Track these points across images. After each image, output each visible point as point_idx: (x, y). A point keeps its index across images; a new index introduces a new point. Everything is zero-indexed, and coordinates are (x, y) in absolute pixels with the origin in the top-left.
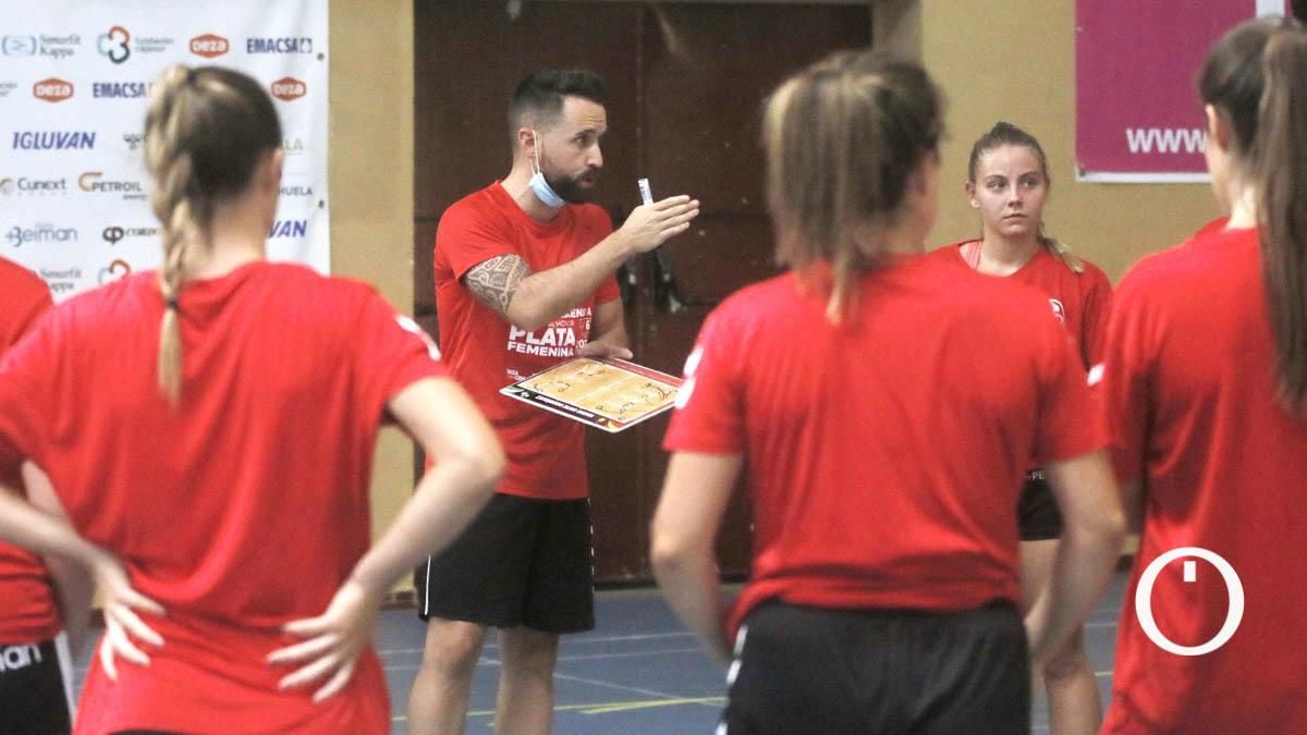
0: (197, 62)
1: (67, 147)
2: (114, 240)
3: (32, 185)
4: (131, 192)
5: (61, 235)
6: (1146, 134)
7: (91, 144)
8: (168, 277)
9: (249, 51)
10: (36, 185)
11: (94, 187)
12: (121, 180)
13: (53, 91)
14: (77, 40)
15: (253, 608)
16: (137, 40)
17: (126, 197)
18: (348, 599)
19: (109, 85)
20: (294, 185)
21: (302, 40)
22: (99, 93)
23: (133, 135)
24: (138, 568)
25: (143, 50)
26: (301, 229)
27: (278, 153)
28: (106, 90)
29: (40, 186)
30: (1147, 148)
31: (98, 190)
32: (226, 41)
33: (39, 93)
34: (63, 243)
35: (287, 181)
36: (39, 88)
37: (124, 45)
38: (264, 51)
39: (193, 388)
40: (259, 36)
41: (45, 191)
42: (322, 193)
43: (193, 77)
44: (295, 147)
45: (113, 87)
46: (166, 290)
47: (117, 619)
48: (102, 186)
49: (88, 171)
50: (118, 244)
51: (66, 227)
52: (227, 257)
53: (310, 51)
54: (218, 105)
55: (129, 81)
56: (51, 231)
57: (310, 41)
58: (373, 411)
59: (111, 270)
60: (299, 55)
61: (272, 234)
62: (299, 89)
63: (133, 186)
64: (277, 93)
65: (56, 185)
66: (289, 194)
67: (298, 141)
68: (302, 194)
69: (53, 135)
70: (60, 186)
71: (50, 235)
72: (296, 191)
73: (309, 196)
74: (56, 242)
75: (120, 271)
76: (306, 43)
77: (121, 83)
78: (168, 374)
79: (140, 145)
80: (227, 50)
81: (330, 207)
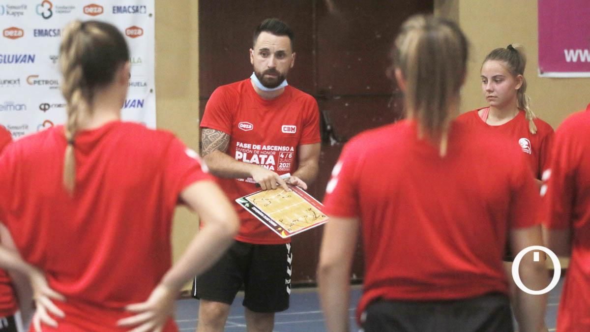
0: (87, 18)
1: (21, 62)
2: (45, 110)
3: (3, 82)
4: (54, 85)
5: (18, 107)
6: (575, 52)
7: (33, 61)
8: (70, 129)
9: (114, 13)
10: (5, 82)
11: (35, 82)
12: (49, 79)
13: (14, 33)
14: (26, 7)
15: (112, 297)
16: (56, 7)
17: (51, 88)
18: (159, 294)
19: (42, 31)
20: (137, 82)
21: (141, 7)
22: (37, 35)
23: (55, 56)
24: (53, 276)
25: (59, 12)
26: (141, 104)
27: (128, 65)
28: (41, 33)
29: (7, 82)
30: (575, 60)
31: (37, 85)
32: (102, 8)
33: (6, 35)
34: (19, 111)
35: (133, 79)
36: (6, 32)
37: (50, 10)
38: (122, 12)
39: (81, 186)
40: (119, 5)
41: (10, 85)
42: (152, 85)
43: (83, 26)
44: (138, 62)
45: (44, 32)
46: (68, 135)
47: (42, 304)
48: (39, 82)
49: (31, 75)
50: (47, 112)
51: (21, 103)
52: (101, 119)
53: (145, 12)
54: (96, 41)
55: (53, 28)
56: (12, 105)
57: (145, 7)
58: (172, 198)
59: (44, 125)
60: (139, 14)
61: (126, 106)
62: (140, 32)
63: (55, 82)
64: (128, 34)
65: (15, 82)
66: (135, 86)
67: (139, 59)
68: (142, 86)
69: (13, 56)
70: (17, 82)
71: (12, 107)
72: (138, 84)
73: (145, 87)
74: (15, 111)
75: (48, 125)
76: (143, 8)
77: (48, 29)
78: (69, 179)
79: (57, 61)
80: (102, 12)
81: (156, 92)
